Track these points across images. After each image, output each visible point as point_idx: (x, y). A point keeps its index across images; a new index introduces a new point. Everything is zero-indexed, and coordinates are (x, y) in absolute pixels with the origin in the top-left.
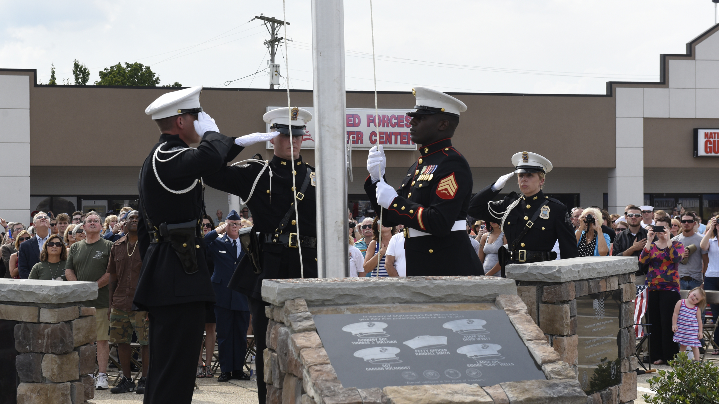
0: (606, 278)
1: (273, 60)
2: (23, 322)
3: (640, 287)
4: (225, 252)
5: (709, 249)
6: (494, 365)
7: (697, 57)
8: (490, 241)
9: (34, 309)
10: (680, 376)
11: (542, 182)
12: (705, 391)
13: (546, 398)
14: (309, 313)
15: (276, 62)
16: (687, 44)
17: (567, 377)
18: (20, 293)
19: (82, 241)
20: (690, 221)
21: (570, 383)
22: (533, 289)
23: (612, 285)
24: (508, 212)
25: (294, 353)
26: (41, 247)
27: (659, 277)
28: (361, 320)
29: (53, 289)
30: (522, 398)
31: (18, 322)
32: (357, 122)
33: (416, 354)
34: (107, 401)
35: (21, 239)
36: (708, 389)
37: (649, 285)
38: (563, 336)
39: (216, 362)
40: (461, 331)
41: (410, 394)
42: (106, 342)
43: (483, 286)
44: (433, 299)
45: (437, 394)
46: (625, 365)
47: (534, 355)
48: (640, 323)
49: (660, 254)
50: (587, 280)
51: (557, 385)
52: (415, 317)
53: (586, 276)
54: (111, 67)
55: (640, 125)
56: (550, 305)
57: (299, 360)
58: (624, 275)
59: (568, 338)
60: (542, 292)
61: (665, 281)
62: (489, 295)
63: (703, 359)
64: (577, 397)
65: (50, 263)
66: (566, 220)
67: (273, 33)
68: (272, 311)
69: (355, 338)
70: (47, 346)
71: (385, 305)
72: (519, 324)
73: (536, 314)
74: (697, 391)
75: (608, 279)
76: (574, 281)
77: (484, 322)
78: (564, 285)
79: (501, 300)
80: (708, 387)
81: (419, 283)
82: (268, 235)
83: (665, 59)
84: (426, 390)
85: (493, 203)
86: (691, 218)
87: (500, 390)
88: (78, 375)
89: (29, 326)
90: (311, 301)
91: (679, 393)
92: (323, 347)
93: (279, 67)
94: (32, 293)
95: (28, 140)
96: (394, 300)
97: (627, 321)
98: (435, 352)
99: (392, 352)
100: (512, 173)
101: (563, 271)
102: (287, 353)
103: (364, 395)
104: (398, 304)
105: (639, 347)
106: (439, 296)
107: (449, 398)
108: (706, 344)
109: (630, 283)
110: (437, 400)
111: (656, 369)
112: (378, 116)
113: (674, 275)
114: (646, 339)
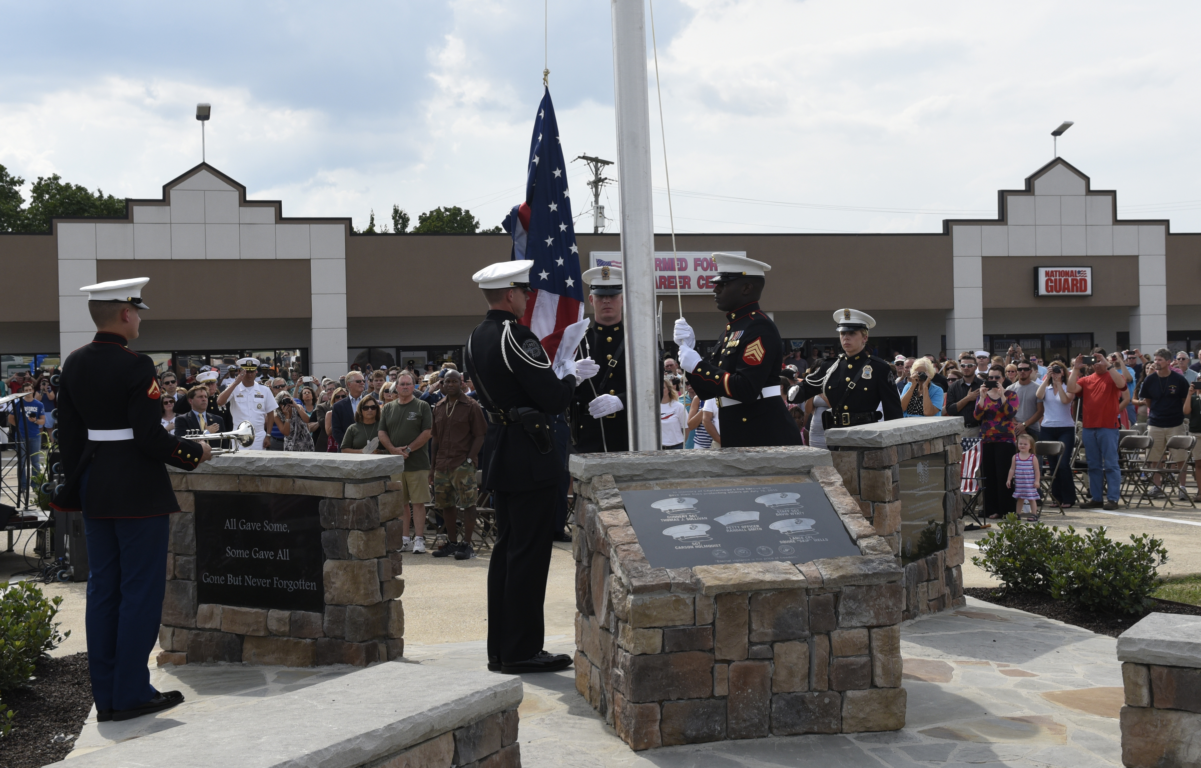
0: (930, 441)
1: (597, 201)
2: (327, 498)
3: (974, 440)
6: (808, 541)
7: (1037, 192)
9: (338, 485)
10: (1009, 538)
11: (865, 339)
12: (1035, 553)
13: (861, 575)
14: (616, 490)
15: (600, 204)
16: (1026, 180)
17: (883, 552)
18: (324, 469)
19: (396, 401)
20: (1026, 369)
21: (886, 558)
22: (854, 455)
23: (937, 447)
24: (828, 376)
25: (601, 531)
26: (355, 407)
27: (993, 428)
28: (670, 496)
29: (358, 464)
30: (836, 575)
31: (323, 498)
32: (684, 266)
33: (727, 531)
34: (423, 566)
35: (337, 397)
36: (1039, 551)
37: (983, 438)
38: (885, 503)
40: (774, 505)
41: (720, 574)
42: (423, 505)
43: (797, 457)
44: (746, 472)
45: (748, 573)
46: (951, 531)
47: (849, 530)
48: (974, 477)
49: (993, 405)
50: (910, 443)
51: (872, 561)
52: (727, 492)
53: (908, 439)
54: (430, 212)
55: (978, 265)
56: (871, 471)
57: (606, 539)
58: (949, 436)
59: (890, 504)
60: (863, 458)
61: (999, 432)
62: (803, 467)
63: (1040, 512)
64: (892, 573)
65: (364, 424)
66: (889, 380)
67: (597, 173)
68: (580, 486)
69: (665, 515)
70: (352, 522)
71: (696, 480)
72: (834, 497)
73: (857, 480)
74: (1027, 553)
75: (932, 442)
76: (896, 445)
77: (798, 496)
78: (885, 450)
79: (816, 472)
80: (1038, 549)
81: (730, 456)
83: (1003, 195)
84: (736, 569)
86: (1027, 366)
87: (814, 568)
88: (385, 551)
89: (334, 502)
90: (620, 477)
91: (1009, 556)
92: (631, 525)
93: (603, 208)
94: (337, 468)
95: (345, 291)
96: (705, 474)
97: (952, 484)
98: (747, 529)
99: (702, 529)
101: (883, 436)
102: (594, 531)
103: (672, 575)
104: (710, 478)
105: (974, 501)
106: (752, 469)
107: (761, 577)
108: (1043, 495)
109: (955, 444)
110: (748, 579)
111: (991, 524)
112: (705, 259)
113: (1008, 425)
114: (982, 493)
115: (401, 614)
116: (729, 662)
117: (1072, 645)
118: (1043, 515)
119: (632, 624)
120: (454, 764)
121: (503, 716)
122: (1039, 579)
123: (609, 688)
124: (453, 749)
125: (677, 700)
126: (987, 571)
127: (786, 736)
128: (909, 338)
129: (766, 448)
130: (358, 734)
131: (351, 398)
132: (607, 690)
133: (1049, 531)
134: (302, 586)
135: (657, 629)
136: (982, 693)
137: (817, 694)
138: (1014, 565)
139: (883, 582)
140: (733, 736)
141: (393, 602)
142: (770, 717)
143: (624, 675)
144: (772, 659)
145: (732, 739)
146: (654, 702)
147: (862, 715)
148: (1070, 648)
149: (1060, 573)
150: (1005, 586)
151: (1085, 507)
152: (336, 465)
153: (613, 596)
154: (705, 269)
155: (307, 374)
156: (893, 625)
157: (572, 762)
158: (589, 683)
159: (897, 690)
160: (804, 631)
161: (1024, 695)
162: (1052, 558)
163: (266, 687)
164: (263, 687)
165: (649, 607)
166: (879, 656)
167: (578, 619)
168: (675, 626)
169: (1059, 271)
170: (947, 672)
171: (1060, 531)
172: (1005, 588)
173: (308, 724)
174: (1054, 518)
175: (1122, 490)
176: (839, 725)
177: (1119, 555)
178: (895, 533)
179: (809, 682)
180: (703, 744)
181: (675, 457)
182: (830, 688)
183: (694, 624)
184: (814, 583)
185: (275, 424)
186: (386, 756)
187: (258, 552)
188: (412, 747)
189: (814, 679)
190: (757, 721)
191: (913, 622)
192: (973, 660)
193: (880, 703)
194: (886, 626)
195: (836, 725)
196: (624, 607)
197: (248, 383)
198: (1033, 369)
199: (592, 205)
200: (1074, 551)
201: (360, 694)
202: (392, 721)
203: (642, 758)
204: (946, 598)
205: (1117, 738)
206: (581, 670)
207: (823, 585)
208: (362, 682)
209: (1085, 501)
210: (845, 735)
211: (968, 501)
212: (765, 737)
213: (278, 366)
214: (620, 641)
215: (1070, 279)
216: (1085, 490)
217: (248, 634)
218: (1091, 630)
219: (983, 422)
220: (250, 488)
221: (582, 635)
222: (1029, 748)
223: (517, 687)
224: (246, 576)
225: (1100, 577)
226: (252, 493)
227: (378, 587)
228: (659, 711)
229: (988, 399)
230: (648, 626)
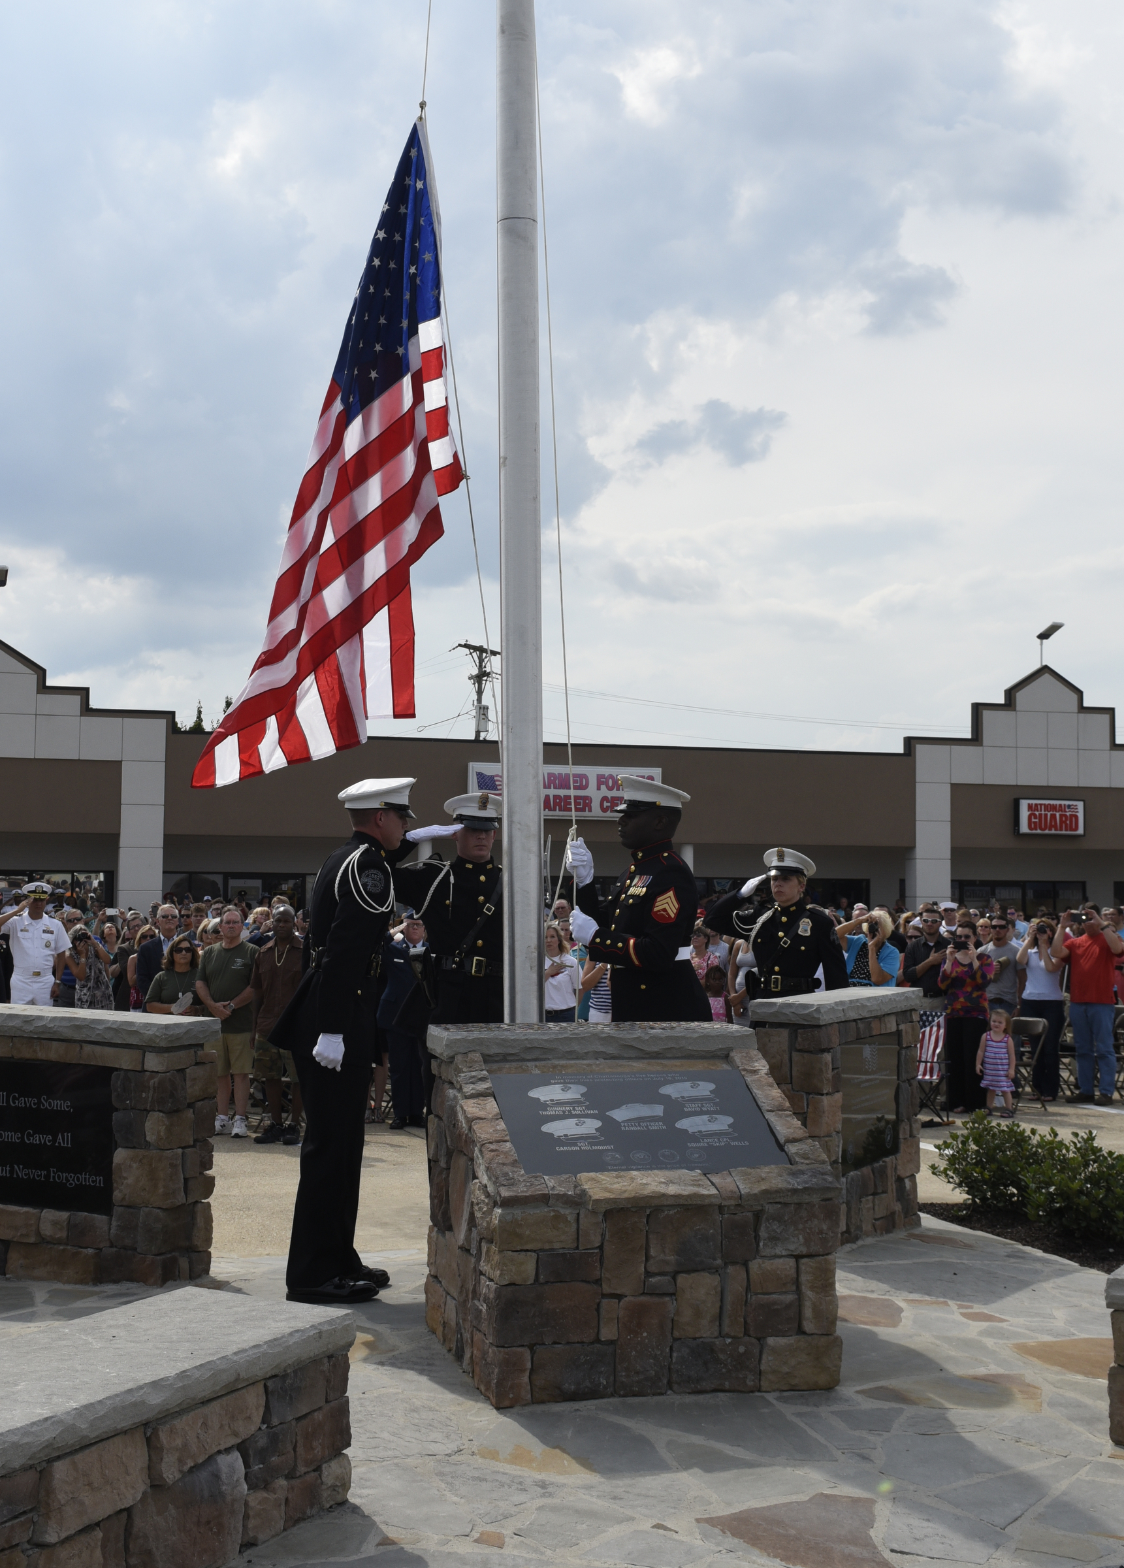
0: (881, 1018)
1: (479, 700)
2: (122, 1069)
3: (936, 1013)
4: (402, 961)
5: (1027, 964)
6: (723, 1144)
7: (1018, 707)
8: (744, 951)
9: (137, 1054)
10: (976, 1142)
11: (802, 886)
12: (1008, 1161)
13: (788, 1190)
14: (485, 1072)
15: (484, 703)
16: (1006, 691)
17: (817, 1162)
19: (218, 944)
20: (1002, 927)
21: (820, 1169)
22: (785, 1033)
23: (888, 1025)
24: (758, 926)
25: (464, 1125)
26: (167, 950)
27: (962, 999)
28: (553, 1081)
29: (162, 1028)
30: (756, 1190)
31: (117, 1069)
32: (584, 784)
33: (623, 1128)
34: (244, 1154)
35: (143, 936)
36: (1013, 1159)
37: (949, 1011)
38: (822, 1095)
39: (388, 1102)
40: (683, 1097)
41: (611, 1184)
42: (246, 1075)
43: (713, 1036)
44: (648, 1054)
45: (647, 1184)
46: (904, 1129)
47: (775, 1131)
48: (935, 1060)
49: (963, 971)
50: (854, 1020)
51: (803, 1172)
52: (624, 1078)
53: (853, 1015)
55: (946, 793)
56: (805, 1055)
57: (470, 1135)
58: (903, 1012)
59: (829, 1097)
60: (796, 1037)
61: (969, 1004)
62: (721, 1049)
63: (1017, 1106)
64: (828, 1187)
65: (177, 972)
66: (831, 938)
67: (480, 666)
68: (440, 1066)
69: (545, 1106)
70: (152, 1101)
71: (585, 1062)
72: (758, 1089)
73: (788, 1065)
74: (997, 1161)
76: (837, 1023)
77: (712, 1086)
78: (824, 1028)
79: (737, 1057)
80: (1013, 1156)
82: (447, 959)
83: (978, 709)
84: (632, 1179)
85: (741, 913)
86: (1003, 923)
87: (729, 1179)
88: (192, 1139)
89: (130, 1074)
90: (490, 1056)
91: (975, 1164)
92: (501, 1118)
93: (488, 708)
94: (136, 1032)
95: (162, 801)
96: (597, 1055)
97: (907, 1069)
98: (647, 1127)
99: (591, 1126)
100: (764, 876)
101: (822, 1011)
102: (455, 1124)
103: (551, 1183)
104: (603, 1061)
105: (935, 1089)
106: (656, 1050)
107: (662, 1189)
108: (1021, 1084)
109: (912, 1022)
110: (646, 1192)
111: (956, 1120)
112: (611, 776)
113: (981, 996)
114: (944, 1081)
115: (209, 1220)
116: (619, 1297)
117: (1052, 1281)
118: (1020, 1110)
119: (498, 1245)
120: (264, 1424)
121: (329, 1362)
122: (1013, 1195)
123: (468, 1325)
124: (264, 1404)
125: (553, 1343)
126: (949, 1182)
127: (689, 1393)
128: (859, 882)
129: (674, 1024)
130: (142, 1382)
131: (162, 938)
132: (465, 1329)
133: (1026, 1134)
134: (85, 1181)
135: (530, 1253)
136: (938, 1342)
137: (730, 1340)
138: (982, 1176)
139: (815, 1199)
140: (622, 1393)
141: (199, 1205)
142: (669, 1368)
143: (487, 1310)
144: (674, 1294)
145: (620, 1396)
146: (523, 1346)
147: (785, 1369)
148: (1048, 1285)
149: (1039, 1189)
150: (970, 1201)
151: (1072, 1101)
152: (135, 1029)
153: (476, 1208)
154: (610, 789)
155: (112, 906)
156: (827, 1254)
157: (417, 1421)
158: (443, 1318)
159: (831, 1338)
160: (715, 1259)
161: (990, 1347)
162: (1029, 1169)
163: (35, 1309)
164: (30, 1310)
165: (521, 1224)
166: (809, 1293)
167: (432, 1235)
168: (553, 1249)
169: (1045, 805)
170: (893, 1315)
171: (1040, 1135)
172: (970, 1204)
173: (79, 1368)
174: (1033, 1114)
175: (1118, 1081)
176: (757, 1381)
177: (1112, 1167)
178: (834, 1133)
179: (720, 1325)
180: (584, 1403)
181: (560, 1033)
182: (746, 1333)
183: (577, 1248)
184: (730, 1198)
185: (67, 967)
186: (177, 1412)
187: (32, 1136)
188: (210, 1400)
189: (726, 1322)
190: (653, 1373)
191: (854, 1246)
192: (927, 1298)
193: (808, 1354)
194: (819, 1255)
195: (753, 1381)
196: (489, 1223)
197: (35, 915)
198: (1010, 926)
199: (473, 705)
200: (1056, 1160)
201: (148, 1330)
202: (186, 1366)
203: (506, 1419)
204: (896, 1217)
205: (1103, 1405)
206: (434, 1300)
207: (741, 1201)
208: (152, 1313)
209: (1072, 1093)
210: (763, 1394)
211: (927, 1090)
212: (662, 1394)
213: (77, 892)
214: (483, 1266)
215: (1058, 815)
216: (1072, 1079)
217: (15, 1240)
218: (1075, 1262)
219: (950, 991)
220: (26, 1053)
221: (436, 1255)
222: (994, 1417)
223: (348, 1325)
224: (16, 1166)
225: (1088, 1194)
226: (28, 1060)
227: (182, 1185)
228: (530, 1358)
229: (956, 963)
230: (519, 1248)
